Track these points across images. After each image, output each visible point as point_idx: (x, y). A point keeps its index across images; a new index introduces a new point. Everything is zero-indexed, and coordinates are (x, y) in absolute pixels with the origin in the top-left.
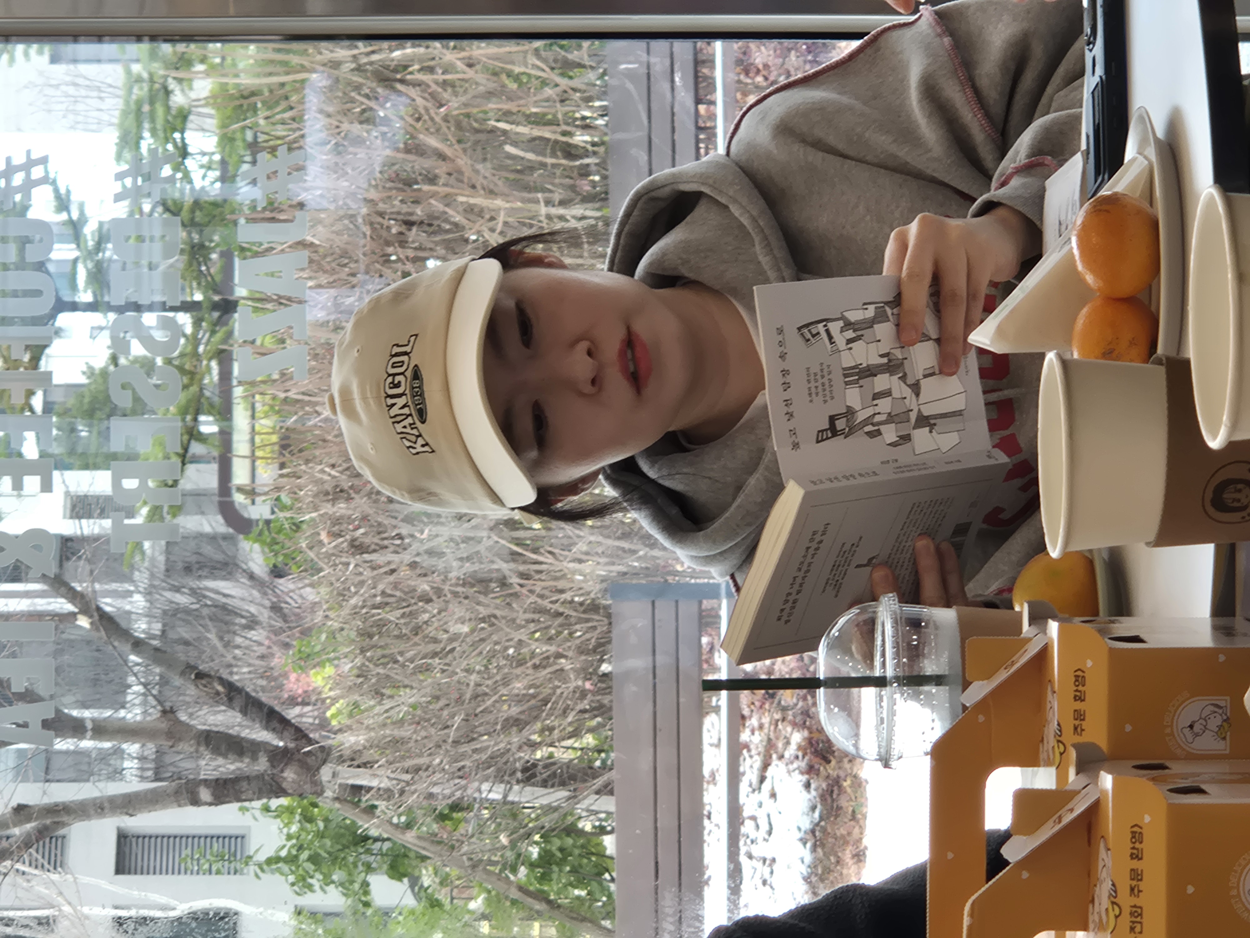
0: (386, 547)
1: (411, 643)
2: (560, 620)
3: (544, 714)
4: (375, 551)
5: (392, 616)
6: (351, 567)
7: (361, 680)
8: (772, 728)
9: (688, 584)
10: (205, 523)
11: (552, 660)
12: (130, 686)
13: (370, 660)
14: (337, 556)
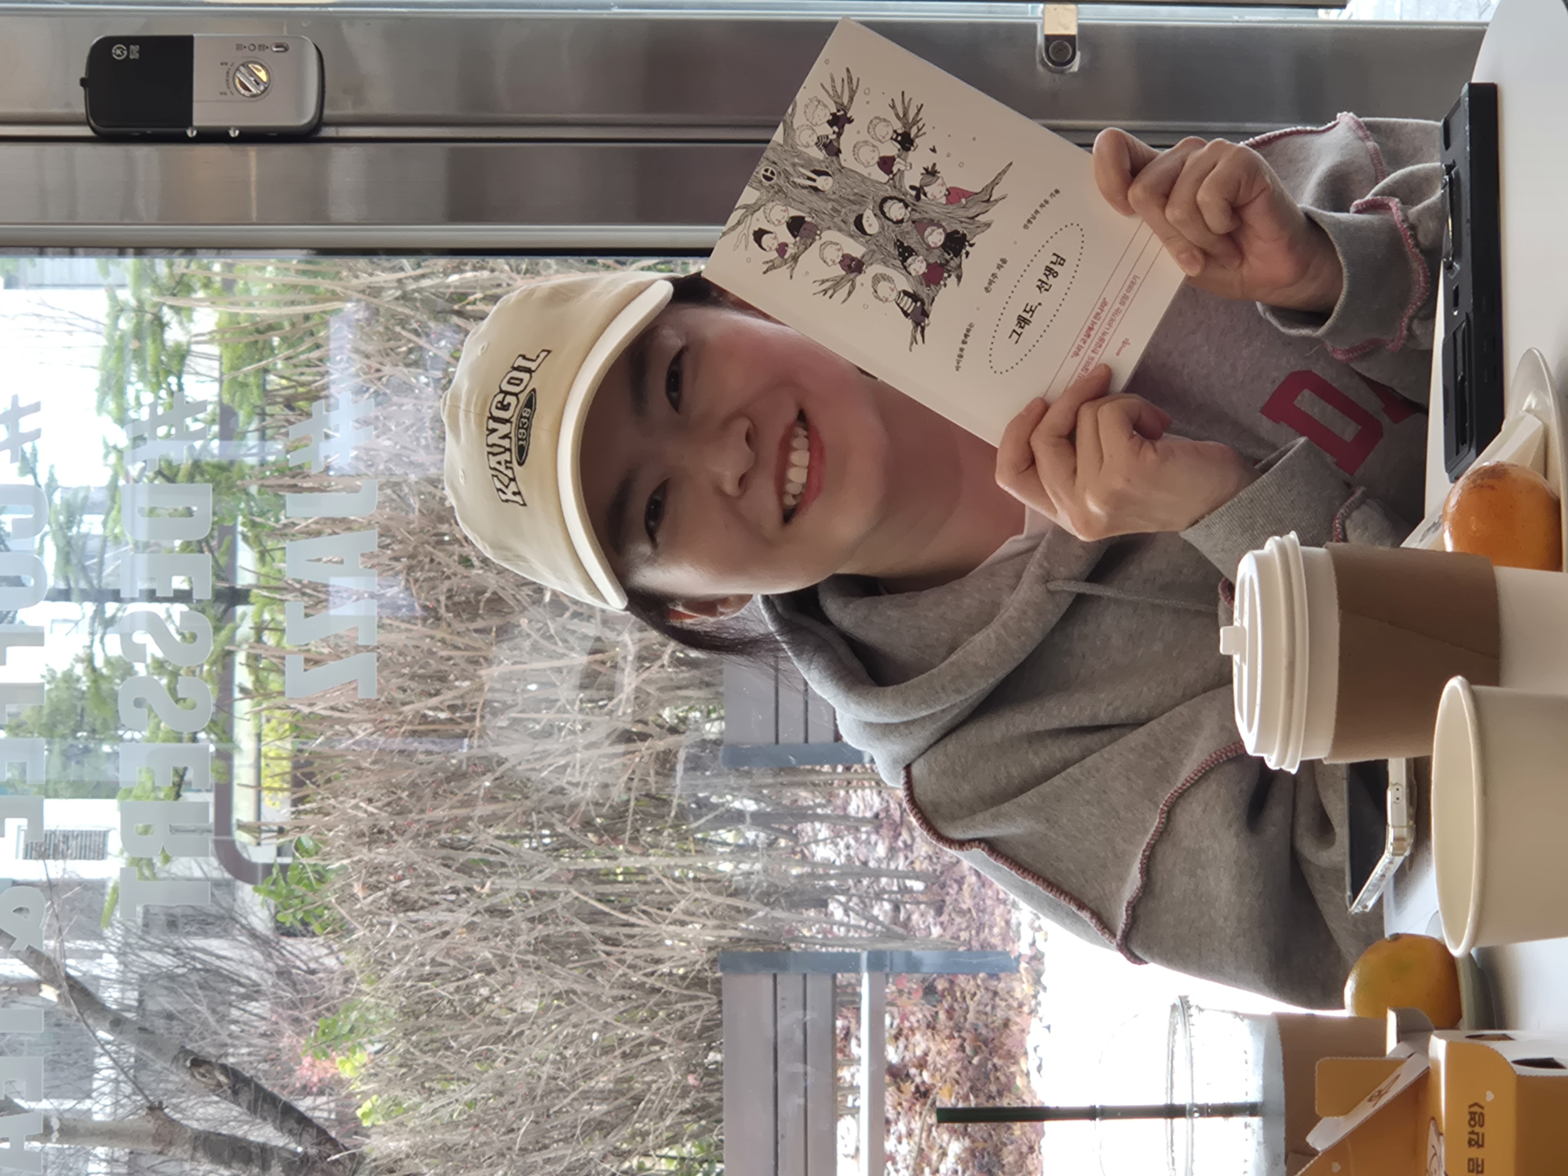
0: (437, 903)
1: (469, 1024)
2: (657, 998)
3: (636, 1116)
4: (422, 908)
5: (446, 991)
6: (393, 928)
7: (404, 1070)
8: (924, 1135)
9: (818, 954)
10: (194, 865)
11: (645, 1049)
12: (97, 1070)
13: (416, 1045)
14: (374, 914)
